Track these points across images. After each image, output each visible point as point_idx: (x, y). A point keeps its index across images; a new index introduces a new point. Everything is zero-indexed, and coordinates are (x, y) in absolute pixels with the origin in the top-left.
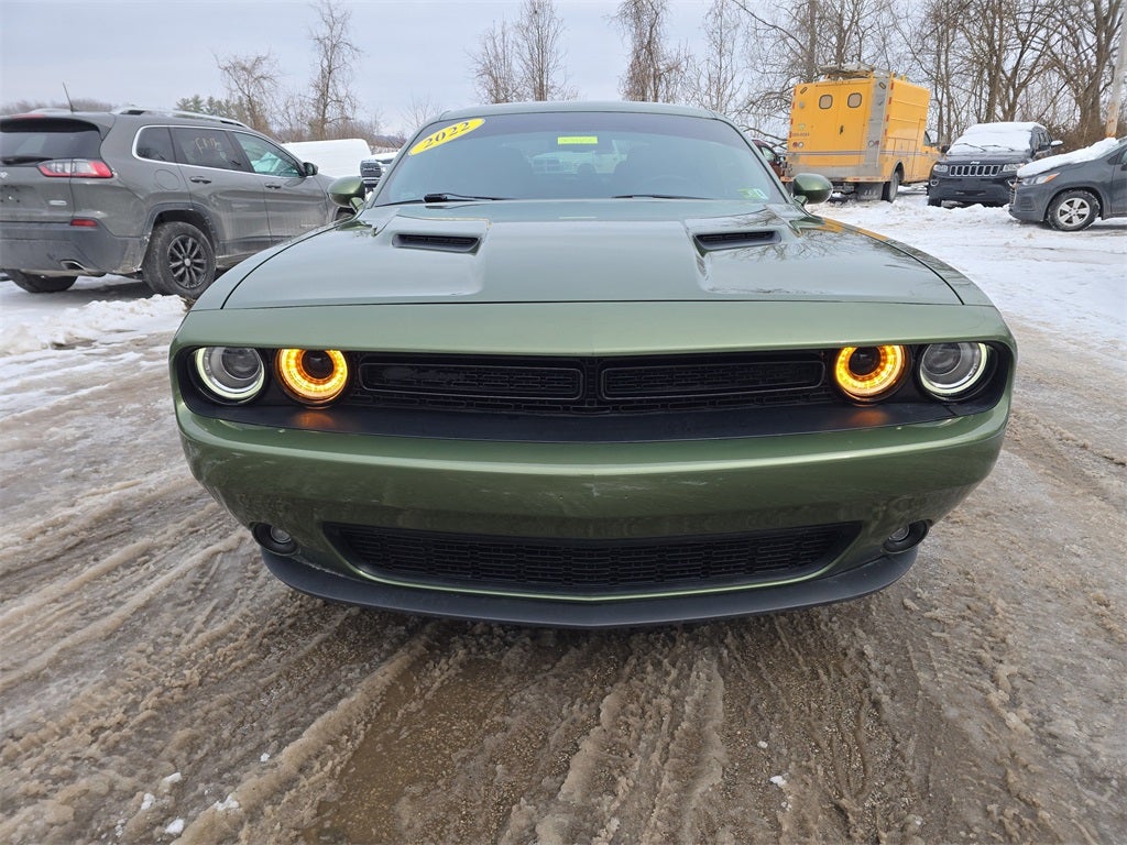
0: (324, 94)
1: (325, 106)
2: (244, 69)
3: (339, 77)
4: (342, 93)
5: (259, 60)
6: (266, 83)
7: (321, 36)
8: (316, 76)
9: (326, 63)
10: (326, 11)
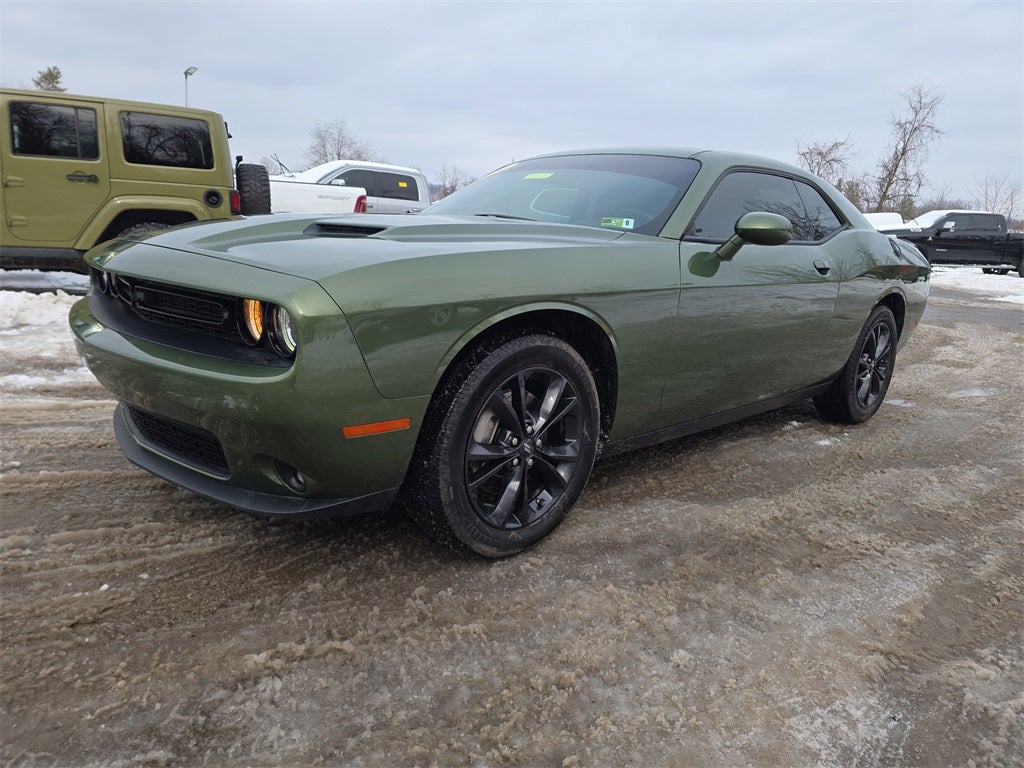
0: (891, 174)
1: (889, 184)
2: (820, 153)
3: (913, 157)
4: (911, 170)
5: (836, 145)
6: (835, 165)
7: (903, 122)
8: (887, 156)
9: (902, 145)
10: (917, 98)
